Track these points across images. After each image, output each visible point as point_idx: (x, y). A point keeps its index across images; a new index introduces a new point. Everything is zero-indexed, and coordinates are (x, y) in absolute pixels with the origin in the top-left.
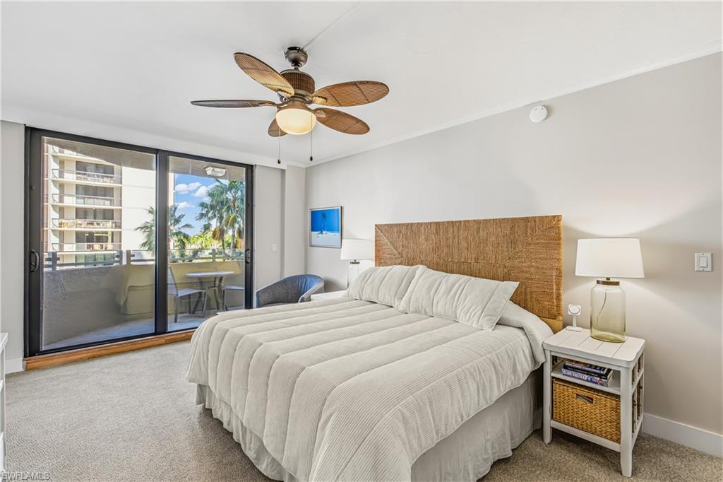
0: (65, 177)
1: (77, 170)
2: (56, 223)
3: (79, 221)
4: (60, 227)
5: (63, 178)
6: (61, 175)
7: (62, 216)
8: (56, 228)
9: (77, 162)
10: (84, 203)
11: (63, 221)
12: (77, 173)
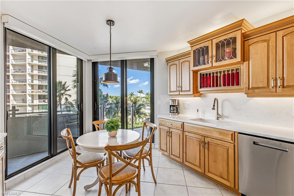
0: (34, 72)
1: (38, 69)
2: (30, 91)
3: (39, 91)
4: (32, 93)
5: (33, 72)
6: (32, 71)
7: (33, 89)
8: (30, 93)
9: (38, 66)
10: (42, 83)
11: (33, 90)
12: (39, 71)
